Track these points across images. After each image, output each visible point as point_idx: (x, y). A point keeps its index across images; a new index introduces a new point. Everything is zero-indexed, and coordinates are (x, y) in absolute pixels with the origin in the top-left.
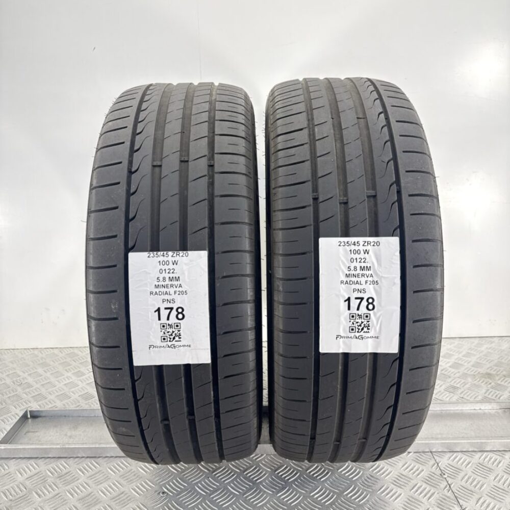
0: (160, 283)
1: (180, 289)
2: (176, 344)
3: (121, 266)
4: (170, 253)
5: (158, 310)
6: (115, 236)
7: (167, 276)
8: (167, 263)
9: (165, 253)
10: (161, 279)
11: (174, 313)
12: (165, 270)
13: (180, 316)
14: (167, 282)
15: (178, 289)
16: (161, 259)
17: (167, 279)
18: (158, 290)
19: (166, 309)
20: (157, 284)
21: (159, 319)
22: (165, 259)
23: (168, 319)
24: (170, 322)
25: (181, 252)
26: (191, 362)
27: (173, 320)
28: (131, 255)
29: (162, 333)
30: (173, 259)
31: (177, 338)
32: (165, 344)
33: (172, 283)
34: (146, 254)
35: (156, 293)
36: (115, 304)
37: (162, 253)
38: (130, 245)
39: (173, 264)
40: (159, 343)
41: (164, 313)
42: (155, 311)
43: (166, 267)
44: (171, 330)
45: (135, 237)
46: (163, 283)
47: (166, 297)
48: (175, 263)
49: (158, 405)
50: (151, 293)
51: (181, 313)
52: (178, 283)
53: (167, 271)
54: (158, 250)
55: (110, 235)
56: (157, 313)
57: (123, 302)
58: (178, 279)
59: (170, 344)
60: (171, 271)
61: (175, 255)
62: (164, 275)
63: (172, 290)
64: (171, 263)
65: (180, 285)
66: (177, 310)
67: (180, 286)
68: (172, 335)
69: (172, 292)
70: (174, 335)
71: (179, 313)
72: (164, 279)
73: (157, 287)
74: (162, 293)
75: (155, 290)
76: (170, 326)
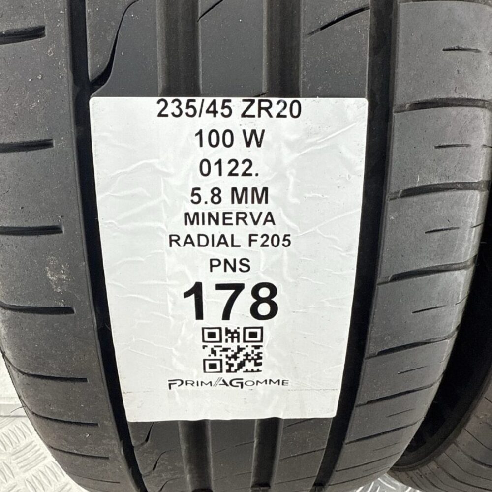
0: (200, 208)
1: (270, 229)
2: (246, 377)
3: (65, 144)
4: (238, 104)
5: (197, 290)
6: (36, 33)
7: (226, 184)
8: (223, 139)
9: (219, 101)
10: (206, 195)
11: (245, 299)
12: (219, 162)
13: (264, 309)
14: (227, 205)
15: (260, 229)
16: (206, 122)
17: (226, 195)
18: (194, 230)
19: (220, 287)
20: (192, 209)
21: (199, 315)
22: (220, 123)
23: (226, 316)
24: (231, 324)
25: (274, 100)
26: (282, 416)
27: (241, 316)
28: (98, 105)
29: (208, 351)
30: (249, 125)
31: (250, 365)
32: (213, 377)
33: (242, 207)
34: (150, 104)
35: (189, 240)
36: (57, 269)
37: (208, 101)
38: (94, 65)
39: (248, 144)
40: (197, 374)
41: (214, 301)
42: (187, 295)
43: (223, 153)
44: (233, 346)
45: (110, 39)
46: (214, 209)
47: (222, 253)
48: (254, 139)
50: (173, 239)
51: (269, 300)
52: (264, 208)
53: (227, 168)
54: (193, 91)
55: (19, 26)
56: (192, 297)
57: (84, 265)
58: (262, 195)
59: (228, 377)
60: (241, 169)
61: (254, 110)
62: (214, 179)
63: (241, 232)
64: (239, 139)
65: (269, 214)
66: (255, 291)
67: (270, 218)
68: (235, 357)
69: (242, 238)
70: (241, 356)
71: (260, 300)
72: (216, 193)
73: (191, 219)
74: (210, 241)
75: (184, 230)
76: (233, 335)
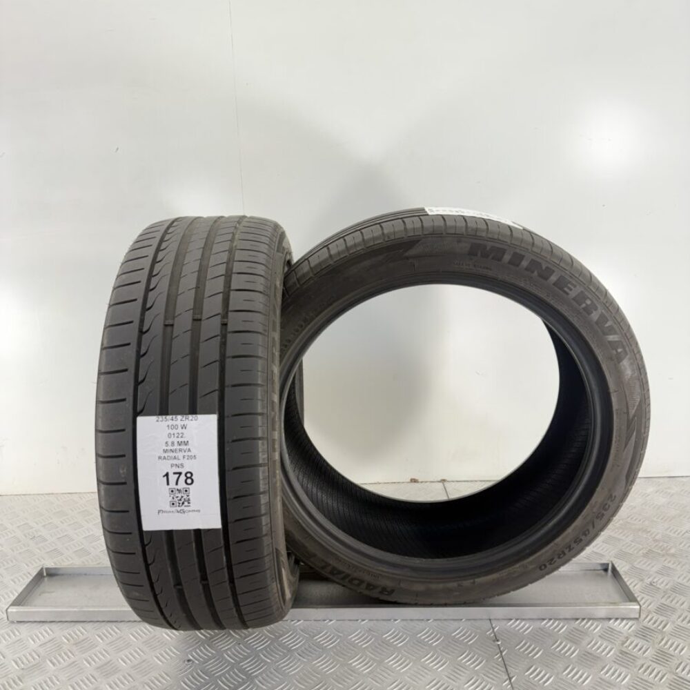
0: (169, 448)
1: (189, 454)
2: (186, 509)
3: (129, 430)
4: (179, 417)
5: (167, 475)
6: (124, 400)
7: (176, 440)
8: (175, 427)
9: (174, 416)
10: (170, 444)
11: (183, 478)
12: (174, 434)
13: (189, 481)
14: (176, 447)
15: (186, 454)
16: (170, 423)
17: (176, 443)
18: (166, 455)
19: (175, 473)
20: (166, 448)
21: (168, 484)
22: (174, 423)
23: (177, 484)
24: (179, 487)
25: (190, 416)
26: (201, 527)
27: (182, 485)
28: (140, 419)
29: (171, 498)
30: (182, 423)
31: (186, 503)
32: (174, 509)
33: (181, 447)
34: (153, 418)
35: (165, 457)
36: (123, 469)
37: (171, 417)
38: (139, 408)
39: (182, 428)
40: (168, 507)
41: (173, 478)
42: (164, 476)
43: (175, 431)
44: (180, 495)
45: (144, 400)
46: (172, 448)
47: (175, 462)
48: (184, 427)
49: (170, 570)
50: (160, 458)
51: (190, 478)
52: (187, 447)
53: (176, 435)
54: (167, 414)
55: (119, 398)
56: (166, 477)
57: (131, 467)
58: (186, 443)
59: (179, 509)
60: (180, 436)
61: (184, 419)
62: (172, 439)
63: (180, 455)
64: (180, 428)
65: (189, 449)
66: (186, 475)
67: (189, 450)
68: (180, 500)
69: (181, 457)
70: (183, 500)
71: (187, 478)
72: (173, 443)
73: (165, 451)
74: (171, 458)
75: (163, 455)
76: (179, 491)
